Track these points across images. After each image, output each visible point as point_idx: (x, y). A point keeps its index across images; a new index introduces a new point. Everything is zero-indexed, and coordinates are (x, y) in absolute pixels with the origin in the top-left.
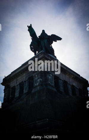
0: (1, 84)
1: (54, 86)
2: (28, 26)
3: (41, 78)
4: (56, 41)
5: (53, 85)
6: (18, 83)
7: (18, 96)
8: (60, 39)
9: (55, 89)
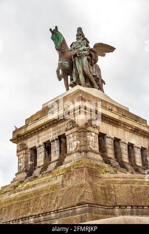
0: (11, 140)
1: (98, 151)
2: (51, 30)
3: (78, 139)
4: (104, 55)
5: (97, 149)
6: (41, 143)
7: (42, 164)
8: (111, 49)
9: (99, 157)
